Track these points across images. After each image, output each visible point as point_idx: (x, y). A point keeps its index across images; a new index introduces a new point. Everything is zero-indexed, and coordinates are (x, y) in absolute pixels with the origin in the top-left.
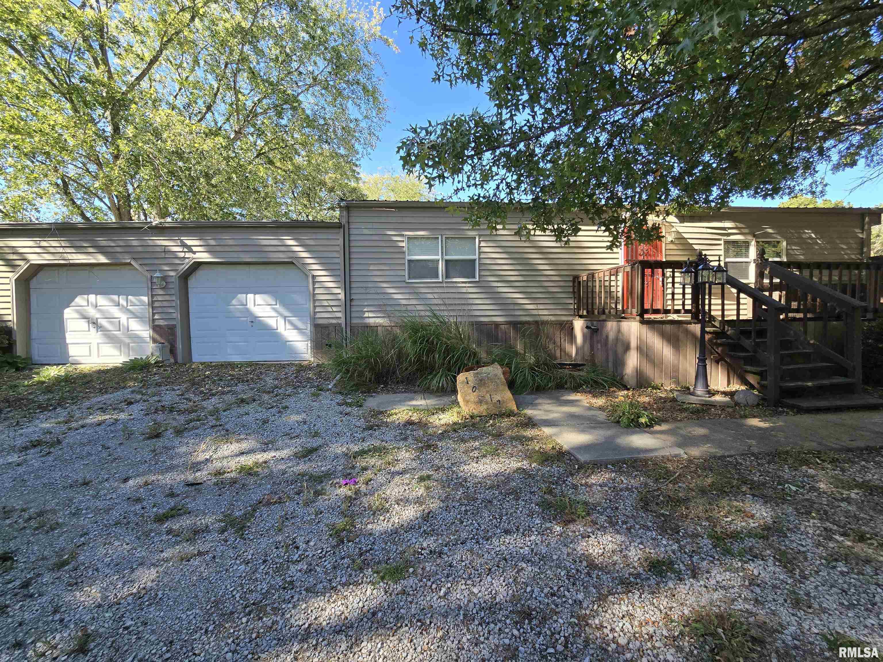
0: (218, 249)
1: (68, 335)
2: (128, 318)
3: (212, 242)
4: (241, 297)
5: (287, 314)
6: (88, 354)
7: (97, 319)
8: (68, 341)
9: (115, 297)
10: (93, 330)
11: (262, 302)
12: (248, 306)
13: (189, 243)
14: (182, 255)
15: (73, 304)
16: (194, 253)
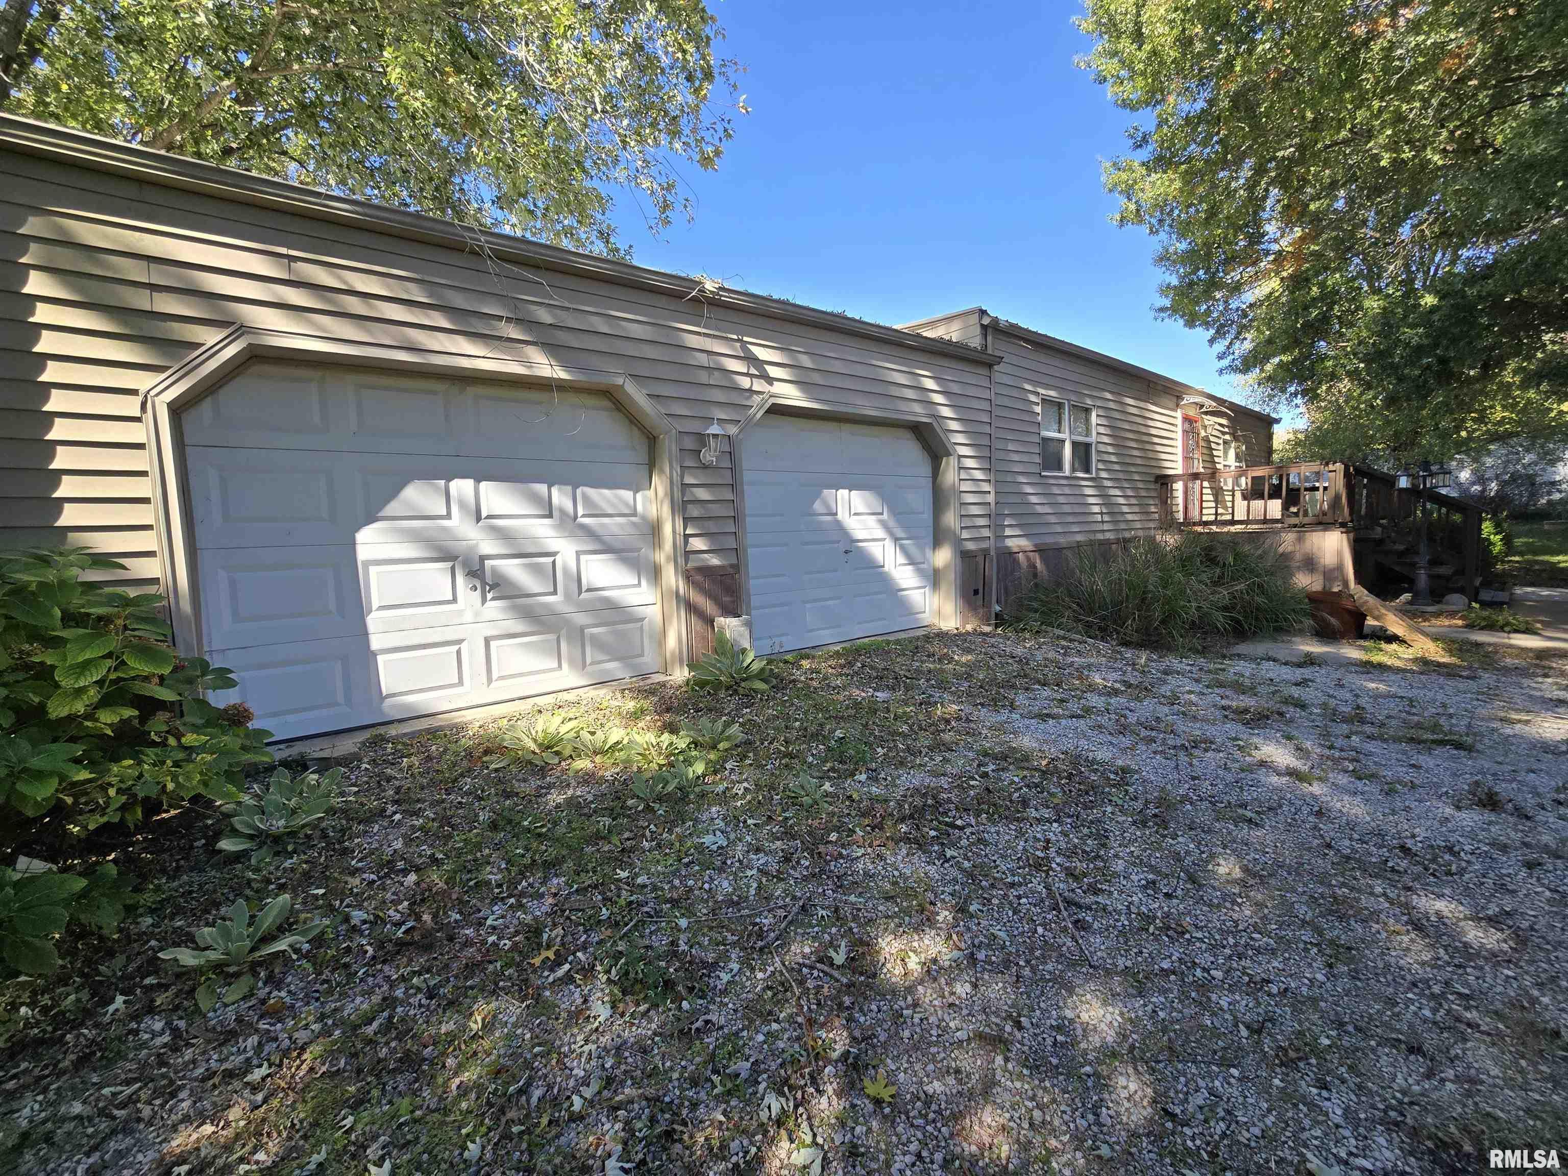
0: (817, 378)
1: (374, 621)
2: (578, 554)
3: (806, 361)
4: (828, 493)
5: (900, 533)
6: (456, 680)
7: (483, 558)
8: (376, 643)
9: (542, 488)
10: (468, 597)
11: (861, 509)
12: (840, 517)
13: (762, 354)
14: (745, 382)
15: (392, 508)
16: (770, 380)
